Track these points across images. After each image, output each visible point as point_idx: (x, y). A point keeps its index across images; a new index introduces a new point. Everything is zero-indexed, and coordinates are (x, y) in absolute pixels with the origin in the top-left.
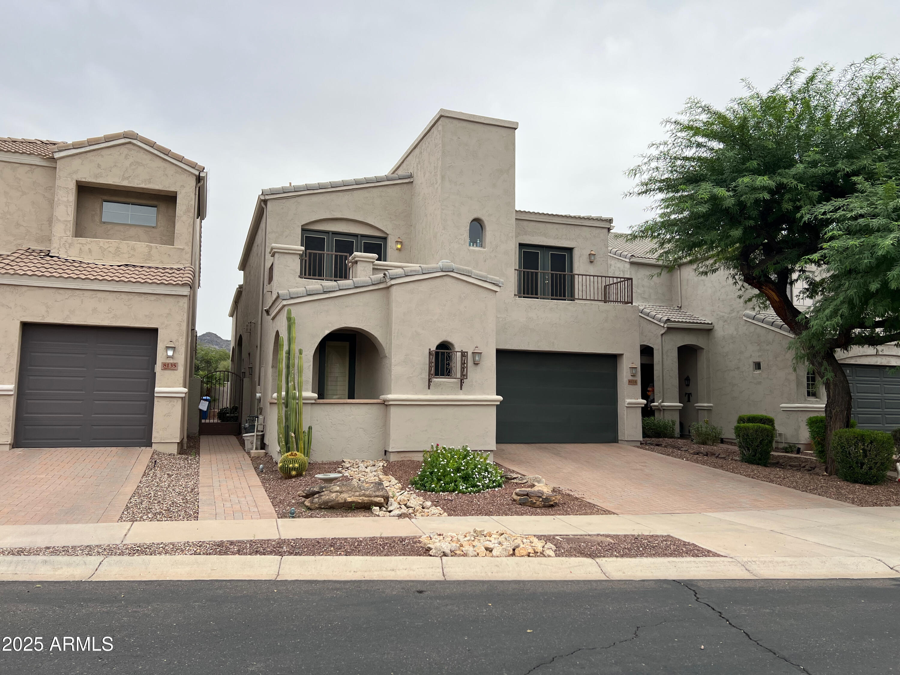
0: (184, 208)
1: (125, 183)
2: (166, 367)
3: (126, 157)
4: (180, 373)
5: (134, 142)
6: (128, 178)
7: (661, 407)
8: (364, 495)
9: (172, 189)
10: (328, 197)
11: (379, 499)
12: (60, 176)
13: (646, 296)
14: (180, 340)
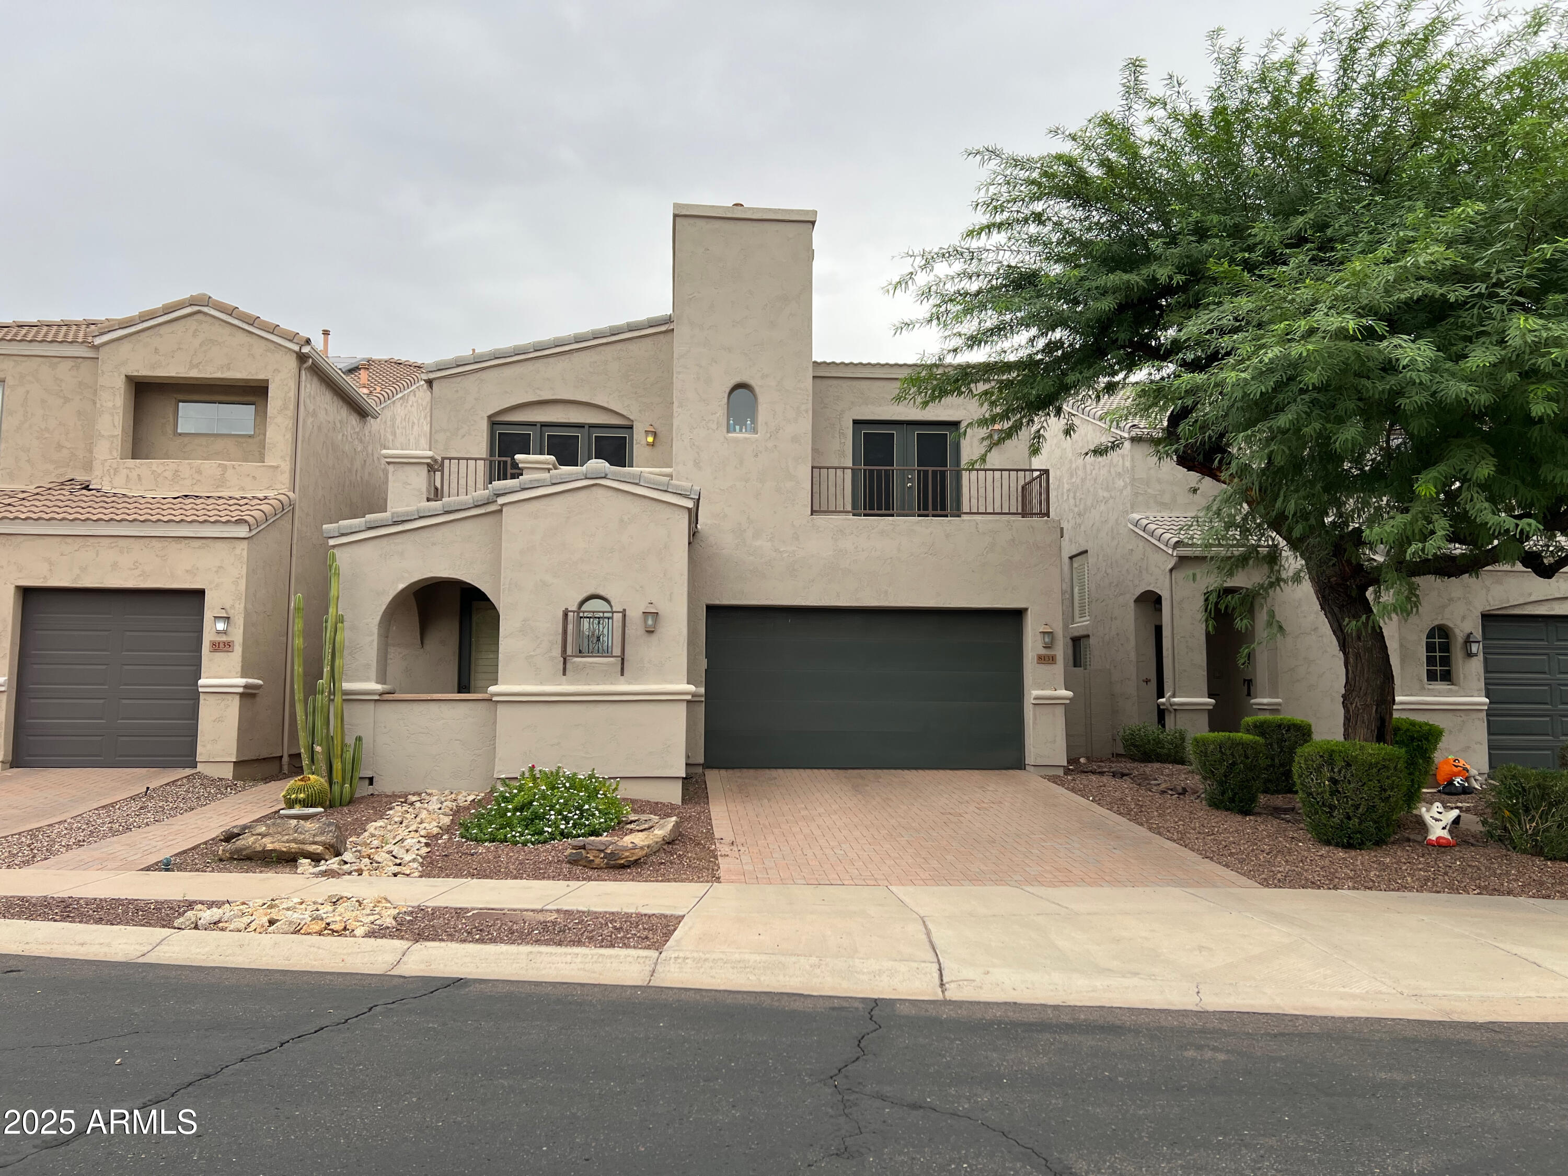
0: (279, 403)
1: (194, 373)
2: (216, 647)
3: (195, 335)
4: (235, 658)
5: (205, 309)
6: (197, 366)
7: (1171, 705)
8: (295, 841)
9: (261, 376)
10: (530, 366)
11: (314, 847)
12: (103, 372)
13: (1167, 498)
14: (237, 606)
